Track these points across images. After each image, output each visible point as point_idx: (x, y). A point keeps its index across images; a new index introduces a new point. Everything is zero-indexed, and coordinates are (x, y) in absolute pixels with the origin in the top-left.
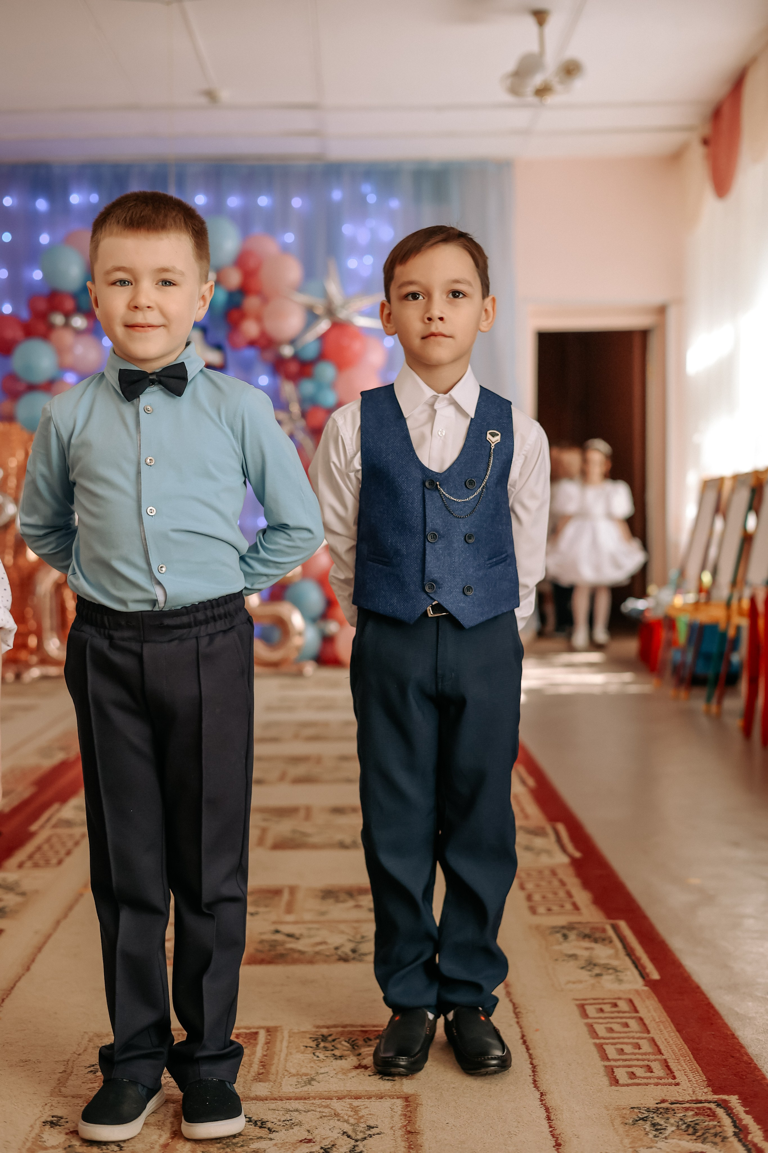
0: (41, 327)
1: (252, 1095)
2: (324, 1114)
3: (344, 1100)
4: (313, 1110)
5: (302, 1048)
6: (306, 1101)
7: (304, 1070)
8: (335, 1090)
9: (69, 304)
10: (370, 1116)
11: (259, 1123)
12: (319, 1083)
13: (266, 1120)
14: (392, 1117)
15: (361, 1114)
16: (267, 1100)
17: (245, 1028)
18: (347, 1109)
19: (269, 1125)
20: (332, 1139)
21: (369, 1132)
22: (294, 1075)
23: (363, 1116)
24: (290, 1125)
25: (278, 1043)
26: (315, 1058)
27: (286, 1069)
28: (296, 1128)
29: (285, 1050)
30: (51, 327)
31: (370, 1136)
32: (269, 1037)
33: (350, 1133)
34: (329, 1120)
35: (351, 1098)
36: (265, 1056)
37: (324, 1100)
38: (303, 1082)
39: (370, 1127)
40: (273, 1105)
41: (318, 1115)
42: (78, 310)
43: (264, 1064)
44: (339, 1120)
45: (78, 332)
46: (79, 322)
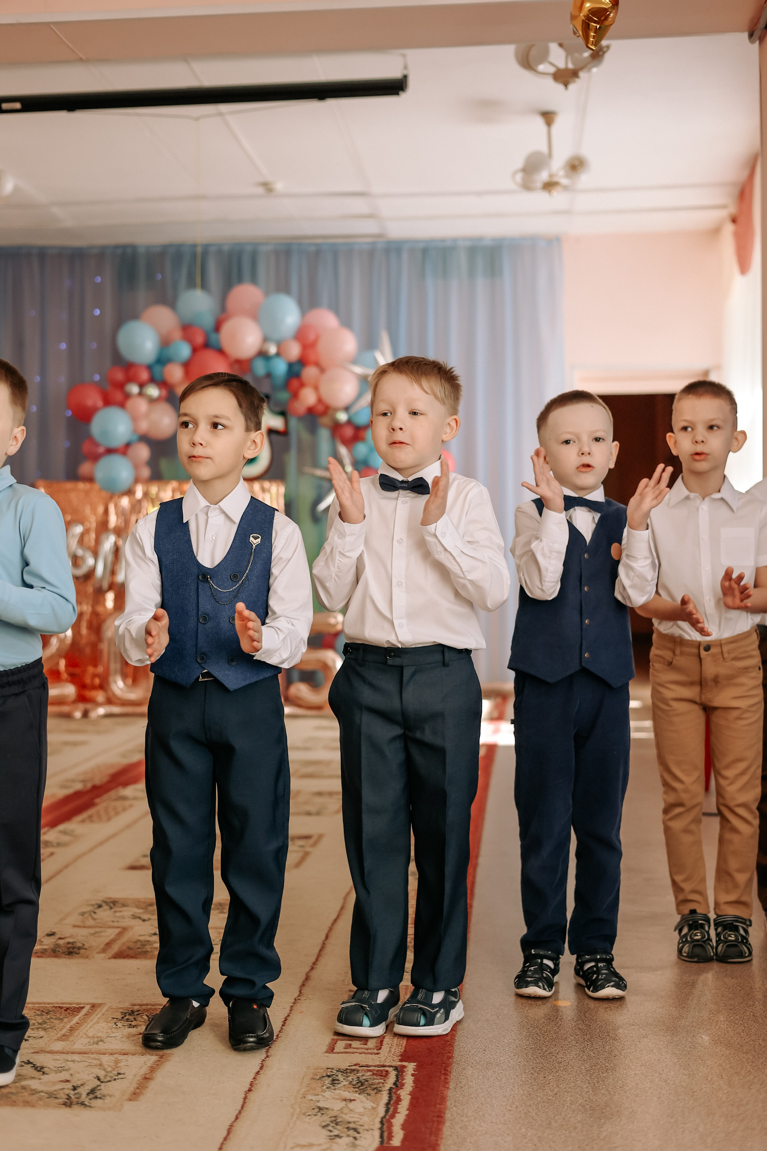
0: (118, 396)
1: (48, 1049)
2: (91, 1064)
3: (114, 1055)
4: (85, 1061)
5: (110, 1018)
6: (85, 1055)
7: (99, 1035)
8: (113, 1048)
9: (144, 376)
10: (124, 1067)
11: (39, 1068)
12: (104, 1043)
13: (46, 1066)
14: (141, 1068)
15: (119, 1065)
16: (56, 1053)
17: (77, 1004)
18: (111, 1061)
19: (45, 1070)
20: (85, 1081)
21: (116, 1077)
22: (89, 1037)
23: (120, 1066)
24: (61, 1070)
25: (94, 1015)
26: (114, 1026)
27: (87, 1033)
28: (63, 1073)
29: (95, 1021)
30: (127, 396)
31: (115, 1080)
32: (90, 1011)
33: (102, 1078)
34: (92, 1068)
35: (121, 1054)
36: (78, 1023)
37: (99, 1055)
38: (92, 1042)
39: (119, 1074)
40: (57, 1057)
41: (87, 1064)
42: (152, 380)
43: (72, 1029)
44: (99, 1068)
45: (152, 401)
46: (153, 391)
